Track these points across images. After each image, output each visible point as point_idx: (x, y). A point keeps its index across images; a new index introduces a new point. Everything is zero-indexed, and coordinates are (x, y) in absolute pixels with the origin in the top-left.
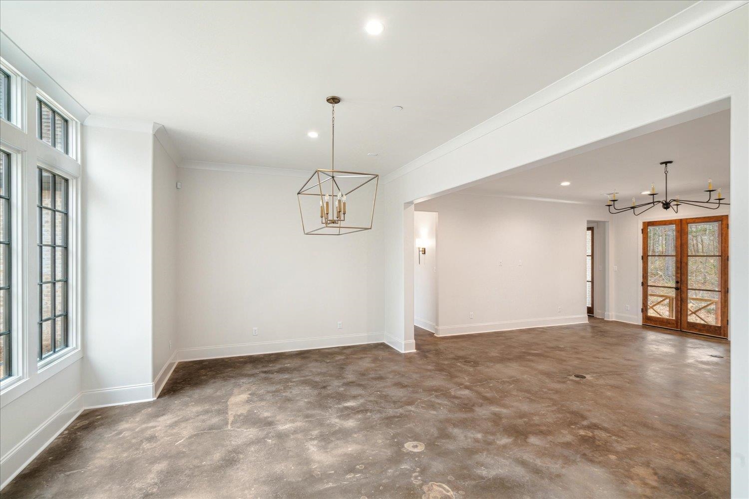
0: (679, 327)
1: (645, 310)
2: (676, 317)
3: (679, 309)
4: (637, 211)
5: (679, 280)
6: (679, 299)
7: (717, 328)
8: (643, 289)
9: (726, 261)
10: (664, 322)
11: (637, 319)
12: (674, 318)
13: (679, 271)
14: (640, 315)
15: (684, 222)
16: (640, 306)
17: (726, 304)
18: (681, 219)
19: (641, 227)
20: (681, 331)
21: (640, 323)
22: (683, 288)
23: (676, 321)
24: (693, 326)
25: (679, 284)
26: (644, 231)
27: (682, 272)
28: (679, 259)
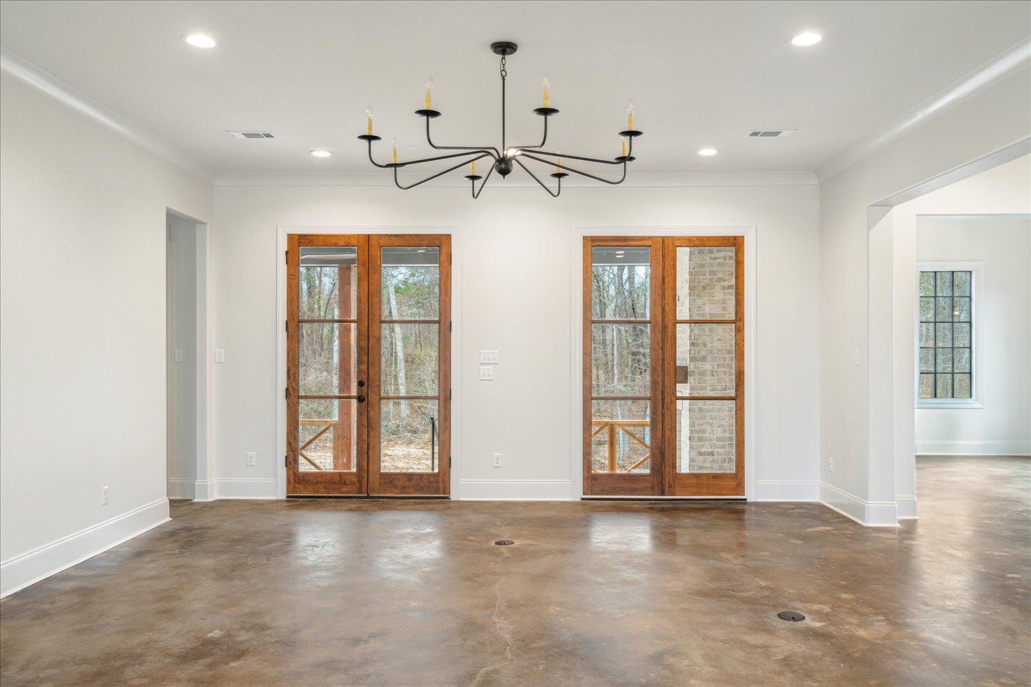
0: (364, 488)
1: (291, 460)
2: (359, 466)
3: (365, 446)
4: (405, 176)
5: (364, 377)
6: (365, 423)
7: (432, 479)
8: (288, 406)
9: (448, 331)
10: (334, 483)
11: (274, 487)
12: (354, 470)
13: (365, 359)
14: (282, 472)
15: (373, 242)
16: (282, 451)
17: (448, 423)
18: (368, 235)
19: (283, 246)
20: (368, 497)
21: (281, 493)
22: (373, 397)
23: (359, 474)
24: (391, 479)
25: (365, 388)
26: (292, 259)
27: (371, 360)
28: (364, 329)
